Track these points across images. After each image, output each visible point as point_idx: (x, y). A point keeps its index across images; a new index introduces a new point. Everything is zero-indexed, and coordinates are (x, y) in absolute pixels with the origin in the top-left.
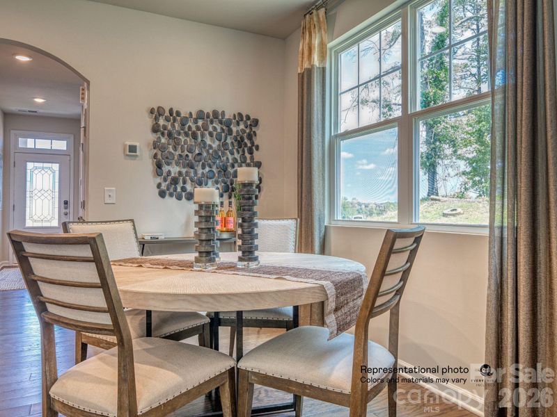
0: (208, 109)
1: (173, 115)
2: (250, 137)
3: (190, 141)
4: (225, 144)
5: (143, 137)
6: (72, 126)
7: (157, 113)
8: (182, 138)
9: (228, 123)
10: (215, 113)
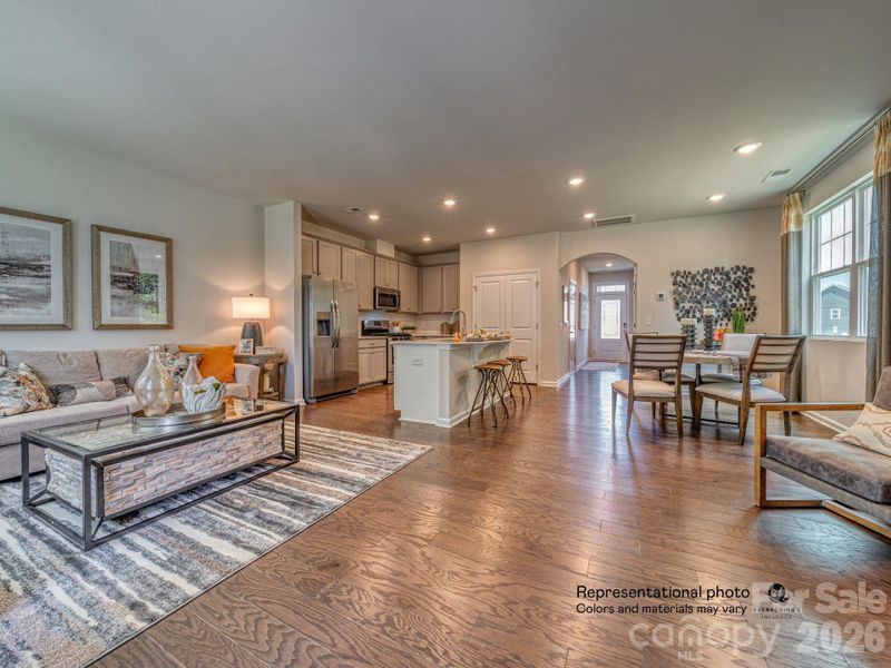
0: (711, 267)
1: (686, 274)
2: (746, 280)
3: (697, 287)
4: (724, 288)
5: (667, 289)
6: (628, 275)
7: (676, 274)
8: (693, 287)
9: (727, 274)
10: (717, 269)
